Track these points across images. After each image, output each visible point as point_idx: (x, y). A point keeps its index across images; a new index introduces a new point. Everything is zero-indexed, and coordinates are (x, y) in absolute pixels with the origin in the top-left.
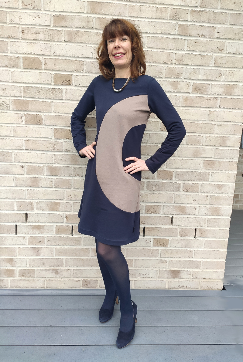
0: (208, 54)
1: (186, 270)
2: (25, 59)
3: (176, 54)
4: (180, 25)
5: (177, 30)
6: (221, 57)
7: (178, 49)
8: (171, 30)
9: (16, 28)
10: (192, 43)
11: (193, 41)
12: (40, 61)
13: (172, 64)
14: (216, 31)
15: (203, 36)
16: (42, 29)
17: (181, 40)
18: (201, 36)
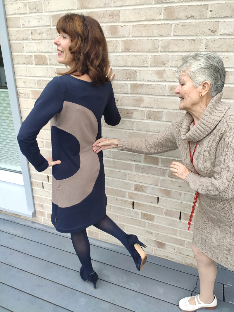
0: (198, 38)
1: (171, 244)
2: (36, 56)
3: (161, 41)
4: (166, 8)
5: (162, 14)
6: (213, 40)
7: (163, 35)
8: (156, 16)
9: (27, 31)
10: (179, 27)
11: (180, 25)
12: (46, 58)
13: (157, 52)
14: (209, 9)
15: (192, 17)
16: (44, 29)
17: (166, 25)
18: (190, 17)
